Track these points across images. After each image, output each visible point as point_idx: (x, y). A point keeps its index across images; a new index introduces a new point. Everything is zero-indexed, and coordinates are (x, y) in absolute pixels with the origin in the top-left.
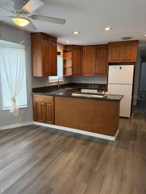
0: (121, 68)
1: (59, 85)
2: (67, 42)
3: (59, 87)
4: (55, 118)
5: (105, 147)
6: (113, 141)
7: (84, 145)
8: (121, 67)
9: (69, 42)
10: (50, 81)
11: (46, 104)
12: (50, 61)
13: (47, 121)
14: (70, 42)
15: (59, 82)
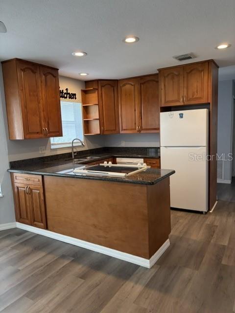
0: (181, 116)
1: (75, 153)
2: (81, 74)
3: (75, 156)
4: (48, 217)
5: (123, 285)
6: (147, 268)
7: (80, 278)
8: (182, 114)
9: (86, 74)
10: (52, 147)
11: (31, 190)
12: (43, 111)
13: (36, 223)
14: (88, 74)
15: (73, 147)
